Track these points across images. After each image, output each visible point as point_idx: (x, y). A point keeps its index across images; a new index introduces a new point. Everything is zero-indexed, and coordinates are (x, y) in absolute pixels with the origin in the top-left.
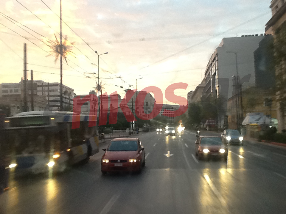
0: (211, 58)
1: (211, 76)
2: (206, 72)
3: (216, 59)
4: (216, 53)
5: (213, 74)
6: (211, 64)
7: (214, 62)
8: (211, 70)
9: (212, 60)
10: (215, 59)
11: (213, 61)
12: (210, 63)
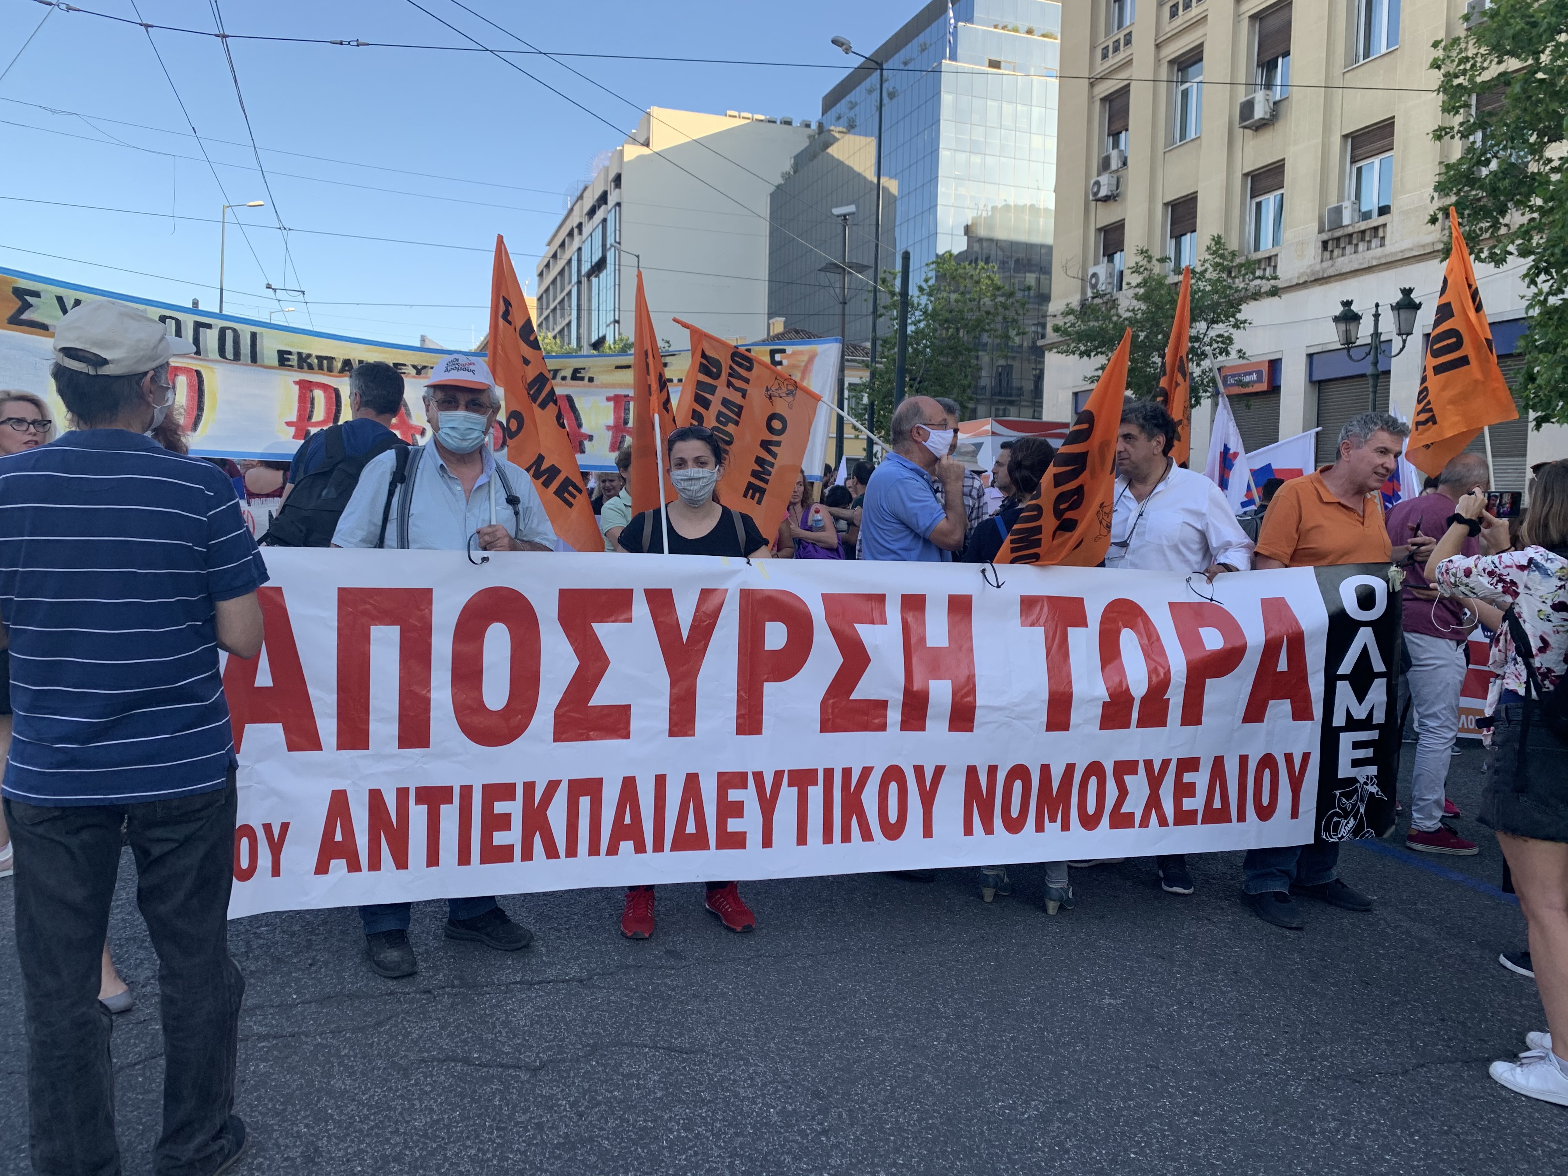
0: (581, 197)
1: (574, 279)
2: (548, 266)
3: (612, 200)
4: (612, 175)
5: (586, 267)
6: (580, 226)
7: (600, 214)
8: (580, 249)
9: (587, 206)
10: (603, 199)
11: (592, 212)
12: (574, 221)
